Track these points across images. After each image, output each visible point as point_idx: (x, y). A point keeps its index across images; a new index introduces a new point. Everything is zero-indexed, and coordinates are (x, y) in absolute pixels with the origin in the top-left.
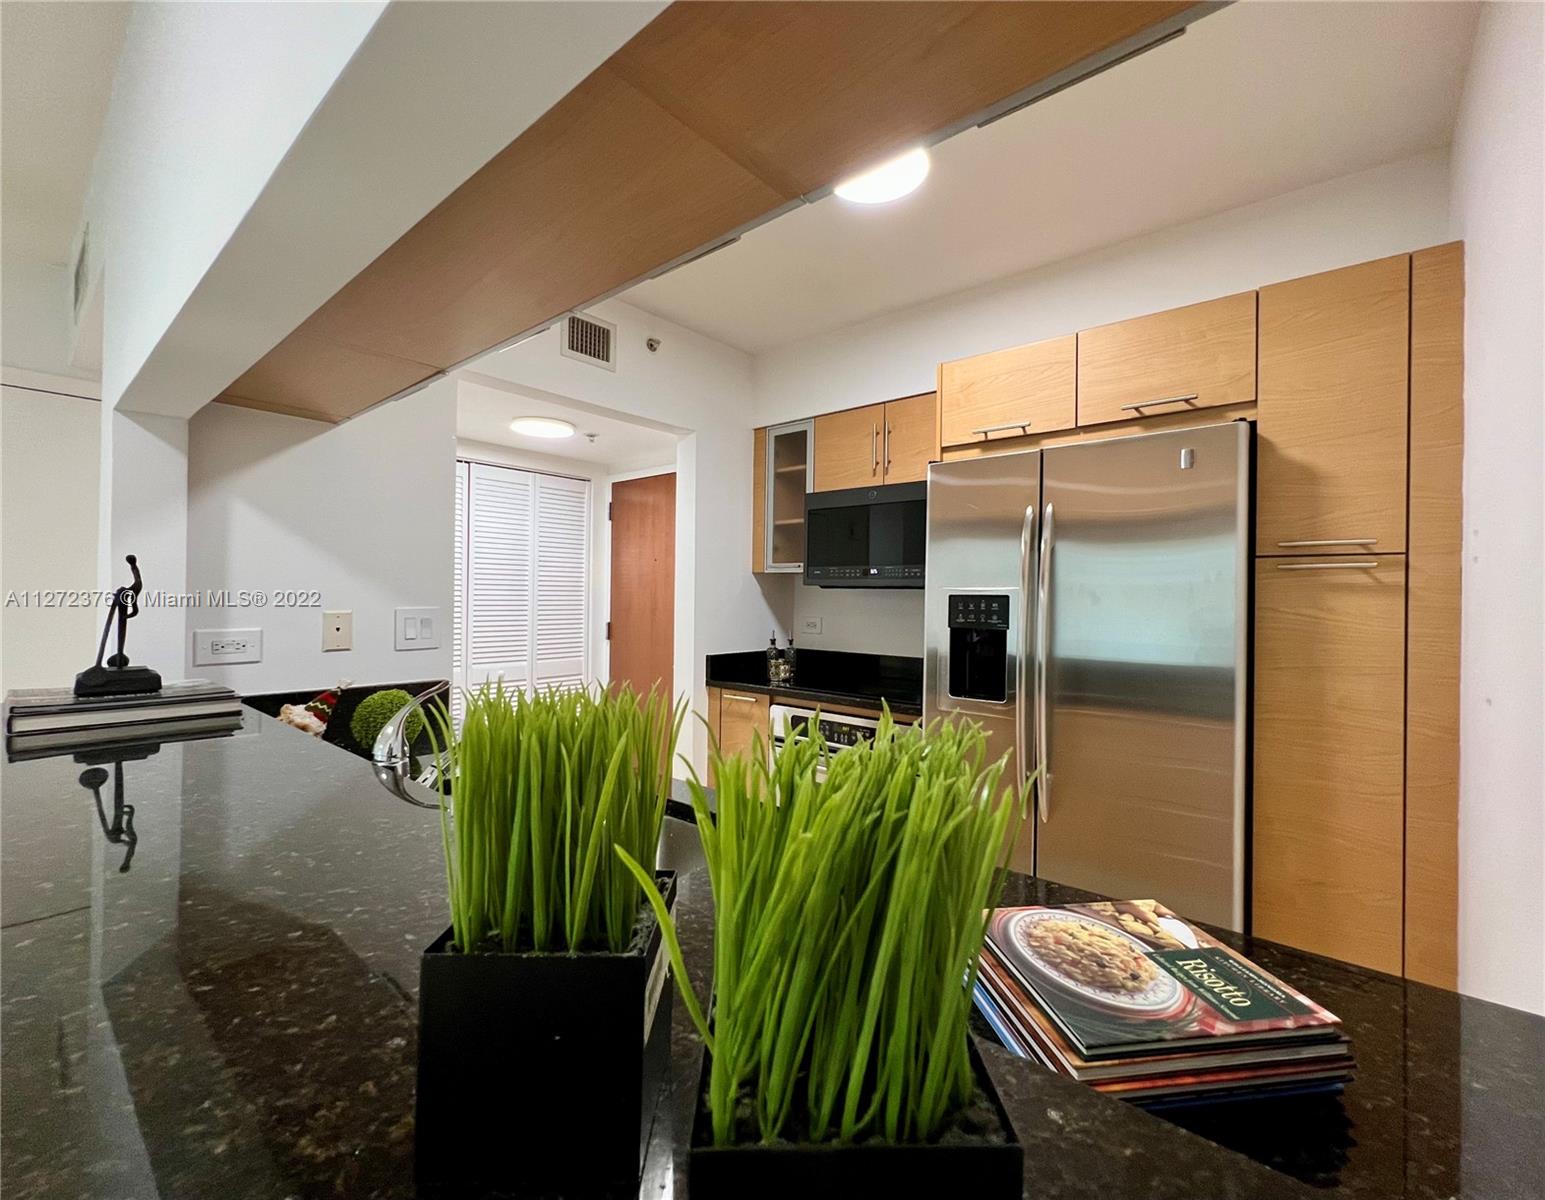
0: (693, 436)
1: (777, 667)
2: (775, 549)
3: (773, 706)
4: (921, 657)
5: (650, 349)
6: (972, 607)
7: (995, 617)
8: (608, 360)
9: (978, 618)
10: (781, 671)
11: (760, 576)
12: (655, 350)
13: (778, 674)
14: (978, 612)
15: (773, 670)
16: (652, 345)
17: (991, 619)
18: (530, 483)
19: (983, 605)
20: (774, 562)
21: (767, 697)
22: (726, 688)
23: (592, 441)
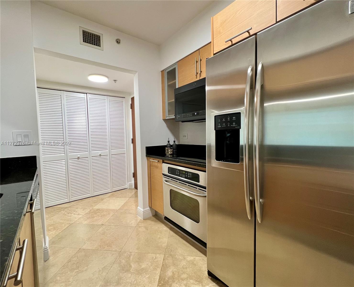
0: (137, 74)
1: (168, 150)
2: (169, 111)
3: (163, 163)
4: (205, 145)
5: (118, 43)
6: (224, 120)
7: (234, 124)
8: (100, 46)
9: (226, 125)
10: (169, 152)
11: (165, 120)
12: (120, 42)
13: (168, 152)
14: (226, 122)
15: (167, 151)
16: (118, 42)
17: (233, 125)
18: (106, 99)
19: (229, 118)
20: (168, 115)
21: (162, 160)
22: (151, 157)
23: (116, 82)
